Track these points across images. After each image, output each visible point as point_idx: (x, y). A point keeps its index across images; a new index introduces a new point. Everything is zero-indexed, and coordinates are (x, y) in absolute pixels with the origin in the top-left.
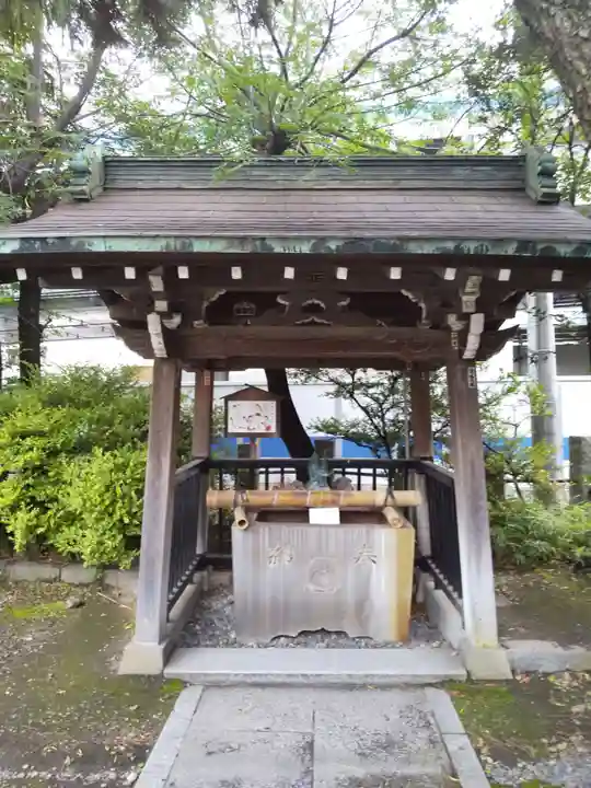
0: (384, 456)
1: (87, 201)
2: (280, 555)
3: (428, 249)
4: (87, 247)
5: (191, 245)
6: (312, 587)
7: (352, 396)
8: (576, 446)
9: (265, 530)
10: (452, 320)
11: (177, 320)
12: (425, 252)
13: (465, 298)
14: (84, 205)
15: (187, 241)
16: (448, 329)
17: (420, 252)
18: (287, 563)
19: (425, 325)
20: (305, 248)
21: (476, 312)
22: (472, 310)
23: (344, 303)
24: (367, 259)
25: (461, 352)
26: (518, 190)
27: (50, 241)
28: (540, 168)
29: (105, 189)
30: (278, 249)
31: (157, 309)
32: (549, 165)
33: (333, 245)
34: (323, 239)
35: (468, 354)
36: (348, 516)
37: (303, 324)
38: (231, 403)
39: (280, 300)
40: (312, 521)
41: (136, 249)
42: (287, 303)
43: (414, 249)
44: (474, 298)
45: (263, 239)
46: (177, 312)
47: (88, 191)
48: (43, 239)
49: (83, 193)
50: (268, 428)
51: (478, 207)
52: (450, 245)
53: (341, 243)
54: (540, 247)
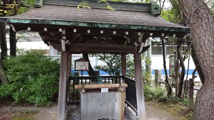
0: (112, 75)
1: (40, 7)
2: (93, 101)
3: (136, 28)
4: (50, 23)
5: (78, 24)
6: (101, 108)
7: (104, 60)
8: (156, 72)
9: (89, 94)
10: (136, 44)
11: (68, 41)
12: (135, 29)
13: (139, 39)
14: (39, 9)
15: (77, 23)
16: (135, 46)
17: (134, 29)
18: (95, 103)
19: (126, 43)
20: (107, 26)
21: (142, 42)
22: (141, 41)
23: (110, 39)
24: (121, 29)
25: (138, 51)
26: (149, 12)
27: (39, 21)
28: (155, 7)
29: (43, 4)
30: (100, 26)
31: (63, 39)
32: (157, 7)
33: (114, 26)
34: (112, 24)
35: (140, 52)
36: (110, 90)
37: (100, 44)
38: (76, 62)
39: (94, 37)
40: (101, 92)
41: (64, 24)
42: (96, 38)
43: (132, 28)
44: (141, 39)
45: (97, 23)
46: (68, 40)
47: (40, 5)
48: (37, 20)
49: (39, 5)
50: (86, 68)
51: (141, 16)
52: (141, 27)
53: (116, 26)
54: (160, 28)
